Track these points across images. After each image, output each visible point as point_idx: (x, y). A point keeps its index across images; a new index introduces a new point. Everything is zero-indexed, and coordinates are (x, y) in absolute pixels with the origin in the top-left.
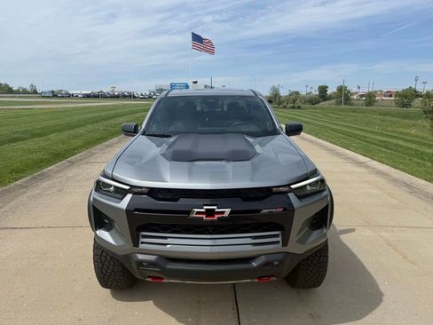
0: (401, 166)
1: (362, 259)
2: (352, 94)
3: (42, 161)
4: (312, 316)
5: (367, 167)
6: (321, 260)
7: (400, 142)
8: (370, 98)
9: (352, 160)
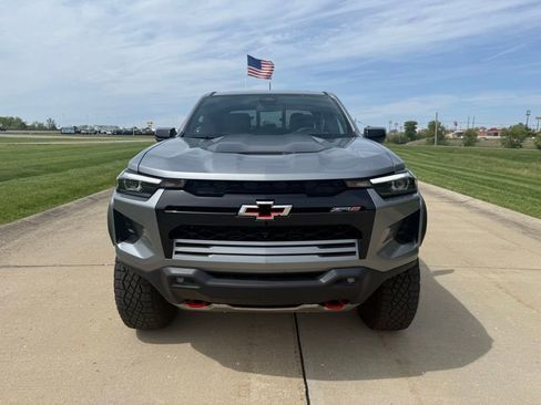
0: (512, 205)
1: (463, 302)
2: (448, 132)
3: (57, 197)
4: (399, 361)
5: (468, 206)
6: (410, 288)
7: (510, 182)
8: (470, 137)
9: (449, 199)
